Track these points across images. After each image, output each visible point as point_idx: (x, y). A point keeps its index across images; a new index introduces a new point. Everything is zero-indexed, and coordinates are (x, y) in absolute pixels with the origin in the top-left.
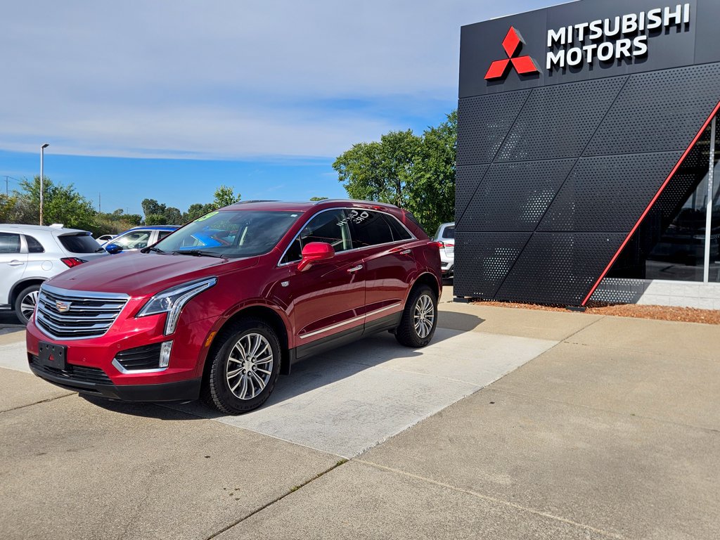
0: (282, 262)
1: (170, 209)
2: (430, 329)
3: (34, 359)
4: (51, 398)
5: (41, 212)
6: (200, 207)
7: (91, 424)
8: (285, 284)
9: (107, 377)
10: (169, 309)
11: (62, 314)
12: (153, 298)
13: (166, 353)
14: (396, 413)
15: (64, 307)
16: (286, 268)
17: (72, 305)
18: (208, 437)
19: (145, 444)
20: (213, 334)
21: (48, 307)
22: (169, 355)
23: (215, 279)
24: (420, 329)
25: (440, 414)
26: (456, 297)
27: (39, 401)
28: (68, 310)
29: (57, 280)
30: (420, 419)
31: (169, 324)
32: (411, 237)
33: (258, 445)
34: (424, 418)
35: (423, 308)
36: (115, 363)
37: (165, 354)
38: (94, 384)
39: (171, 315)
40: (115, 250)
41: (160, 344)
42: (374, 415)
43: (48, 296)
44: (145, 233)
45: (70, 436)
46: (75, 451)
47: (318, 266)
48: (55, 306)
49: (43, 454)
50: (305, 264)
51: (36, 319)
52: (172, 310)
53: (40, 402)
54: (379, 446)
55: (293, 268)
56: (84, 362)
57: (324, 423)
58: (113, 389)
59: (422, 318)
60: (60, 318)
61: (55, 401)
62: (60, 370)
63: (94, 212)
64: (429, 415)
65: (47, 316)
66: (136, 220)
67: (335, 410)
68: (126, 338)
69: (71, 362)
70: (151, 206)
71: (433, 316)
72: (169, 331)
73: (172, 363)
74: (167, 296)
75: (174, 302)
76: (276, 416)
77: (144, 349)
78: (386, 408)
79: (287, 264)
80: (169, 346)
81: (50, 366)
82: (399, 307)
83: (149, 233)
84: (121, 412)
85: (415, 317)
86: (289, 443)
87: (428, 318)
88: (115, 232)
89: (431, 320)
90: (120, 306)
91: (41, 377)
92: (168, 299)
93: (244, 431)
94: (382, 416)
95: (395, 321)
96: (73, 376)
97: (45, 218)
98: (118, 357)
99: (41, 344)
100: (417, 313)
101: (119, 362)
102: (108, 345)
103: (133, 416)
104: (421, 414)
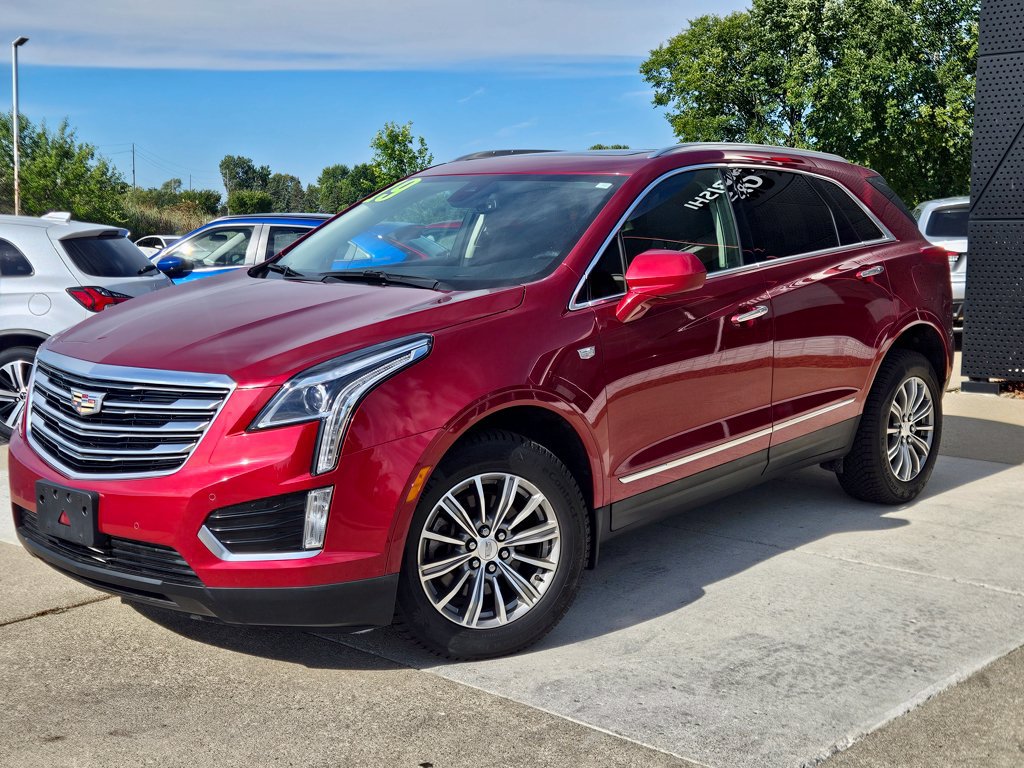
0: (579, 300)
1: (279, 179)
2: (924, 458)
3: (27, 518)
4: (64, 603)
5: (16, 187)
6: (344, 172)
7: (155, 670)
8: (587, 353)
9: (188, 567)
10: (322, 413)
11: (87, 419)
12: (287, 385)
13: (319, 515)
14: (869, 673)
15: (90, 403)
16: (586, 315)
17: (105, 399)
18: (421, 714)
19: (280, 726)
20: (424, 472)
21: (53, 401)
22: (323, 521)
23: (425, 341)
24: (901, 460)
25: (982, 678)
26: (966, 379)
27: (41, 610)
28: (97, 410)
29: (69, 342)
30: (931, 690)
31: (324, 448)
32: (879, 235)
33: (539, 739)
34: (941, 686)
35: (909, 408)
36: (205, 535)
37: (316, 517)
38: (159, 582)
39: (327, 427)
40: (177, 270)
41: (302, 495)
42: (813, 675)
43: (54, 378)
44: (238, 230)
45: (112, 697)
46: (126, 734)
47: (663, 308)
48: (69, 400)
49: (57, 738)
50: (631, 305)
51: (29, 428)
52: (331, 417)
53: (43, 614)
54: (840, 758)
55: (604, 313)
56: (135, 531)
57: (691, 691)
58: (201, 596)
59: (905, 432)
60: (81, 428)
61: (75, 611)
62: (85, 547)
63: (124, 186)
64: (953, 679)
65: (51, 423)
66: (208, 203)
67: (713, 657)
68: (225, 479)
69: (107, 529)
70: (241, 173)
71: (931, 428)
72: (324, 464)
73: (333, 537)
74: (317, 382)
75: (333, 397)
76: (574, 668)
77: (268, 506)
78: (841, 658)
79: (590, 303)
80: (324, 500)
81: (63, 536)
82: (848, 408)
83: (248, 232)
84: (221, 645)
85: (889, 431)
86: (616, 739)
87: (918, 433)
88: (169, 229)
89: (925, 438)
90: (211, 405)
91: (41, 558)
92: (322, 389)
93: (503, 702)
94: (834, 679)
95: (841, 442)
96: (112, 562)
97: (24, 201)
98: (210, 523)
99: (42, 487)
100: (893, 421)
101: (214, 533)
102: (189, 493)
103: (247, 657)
104: (931, 675)
